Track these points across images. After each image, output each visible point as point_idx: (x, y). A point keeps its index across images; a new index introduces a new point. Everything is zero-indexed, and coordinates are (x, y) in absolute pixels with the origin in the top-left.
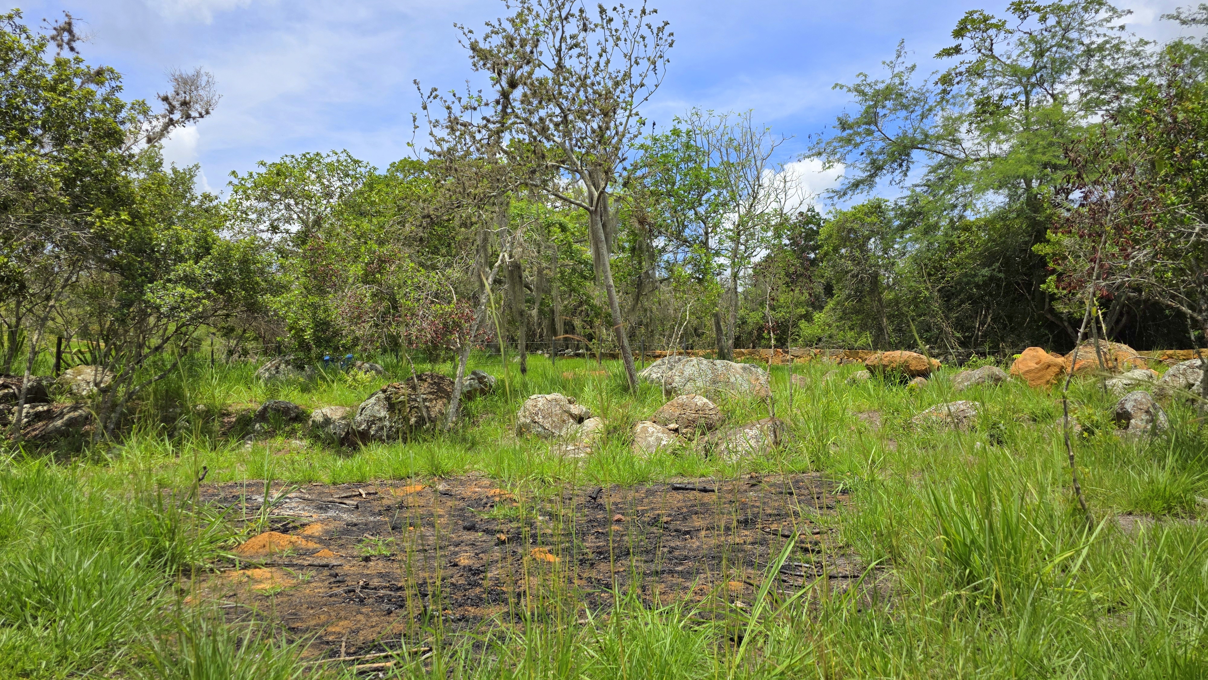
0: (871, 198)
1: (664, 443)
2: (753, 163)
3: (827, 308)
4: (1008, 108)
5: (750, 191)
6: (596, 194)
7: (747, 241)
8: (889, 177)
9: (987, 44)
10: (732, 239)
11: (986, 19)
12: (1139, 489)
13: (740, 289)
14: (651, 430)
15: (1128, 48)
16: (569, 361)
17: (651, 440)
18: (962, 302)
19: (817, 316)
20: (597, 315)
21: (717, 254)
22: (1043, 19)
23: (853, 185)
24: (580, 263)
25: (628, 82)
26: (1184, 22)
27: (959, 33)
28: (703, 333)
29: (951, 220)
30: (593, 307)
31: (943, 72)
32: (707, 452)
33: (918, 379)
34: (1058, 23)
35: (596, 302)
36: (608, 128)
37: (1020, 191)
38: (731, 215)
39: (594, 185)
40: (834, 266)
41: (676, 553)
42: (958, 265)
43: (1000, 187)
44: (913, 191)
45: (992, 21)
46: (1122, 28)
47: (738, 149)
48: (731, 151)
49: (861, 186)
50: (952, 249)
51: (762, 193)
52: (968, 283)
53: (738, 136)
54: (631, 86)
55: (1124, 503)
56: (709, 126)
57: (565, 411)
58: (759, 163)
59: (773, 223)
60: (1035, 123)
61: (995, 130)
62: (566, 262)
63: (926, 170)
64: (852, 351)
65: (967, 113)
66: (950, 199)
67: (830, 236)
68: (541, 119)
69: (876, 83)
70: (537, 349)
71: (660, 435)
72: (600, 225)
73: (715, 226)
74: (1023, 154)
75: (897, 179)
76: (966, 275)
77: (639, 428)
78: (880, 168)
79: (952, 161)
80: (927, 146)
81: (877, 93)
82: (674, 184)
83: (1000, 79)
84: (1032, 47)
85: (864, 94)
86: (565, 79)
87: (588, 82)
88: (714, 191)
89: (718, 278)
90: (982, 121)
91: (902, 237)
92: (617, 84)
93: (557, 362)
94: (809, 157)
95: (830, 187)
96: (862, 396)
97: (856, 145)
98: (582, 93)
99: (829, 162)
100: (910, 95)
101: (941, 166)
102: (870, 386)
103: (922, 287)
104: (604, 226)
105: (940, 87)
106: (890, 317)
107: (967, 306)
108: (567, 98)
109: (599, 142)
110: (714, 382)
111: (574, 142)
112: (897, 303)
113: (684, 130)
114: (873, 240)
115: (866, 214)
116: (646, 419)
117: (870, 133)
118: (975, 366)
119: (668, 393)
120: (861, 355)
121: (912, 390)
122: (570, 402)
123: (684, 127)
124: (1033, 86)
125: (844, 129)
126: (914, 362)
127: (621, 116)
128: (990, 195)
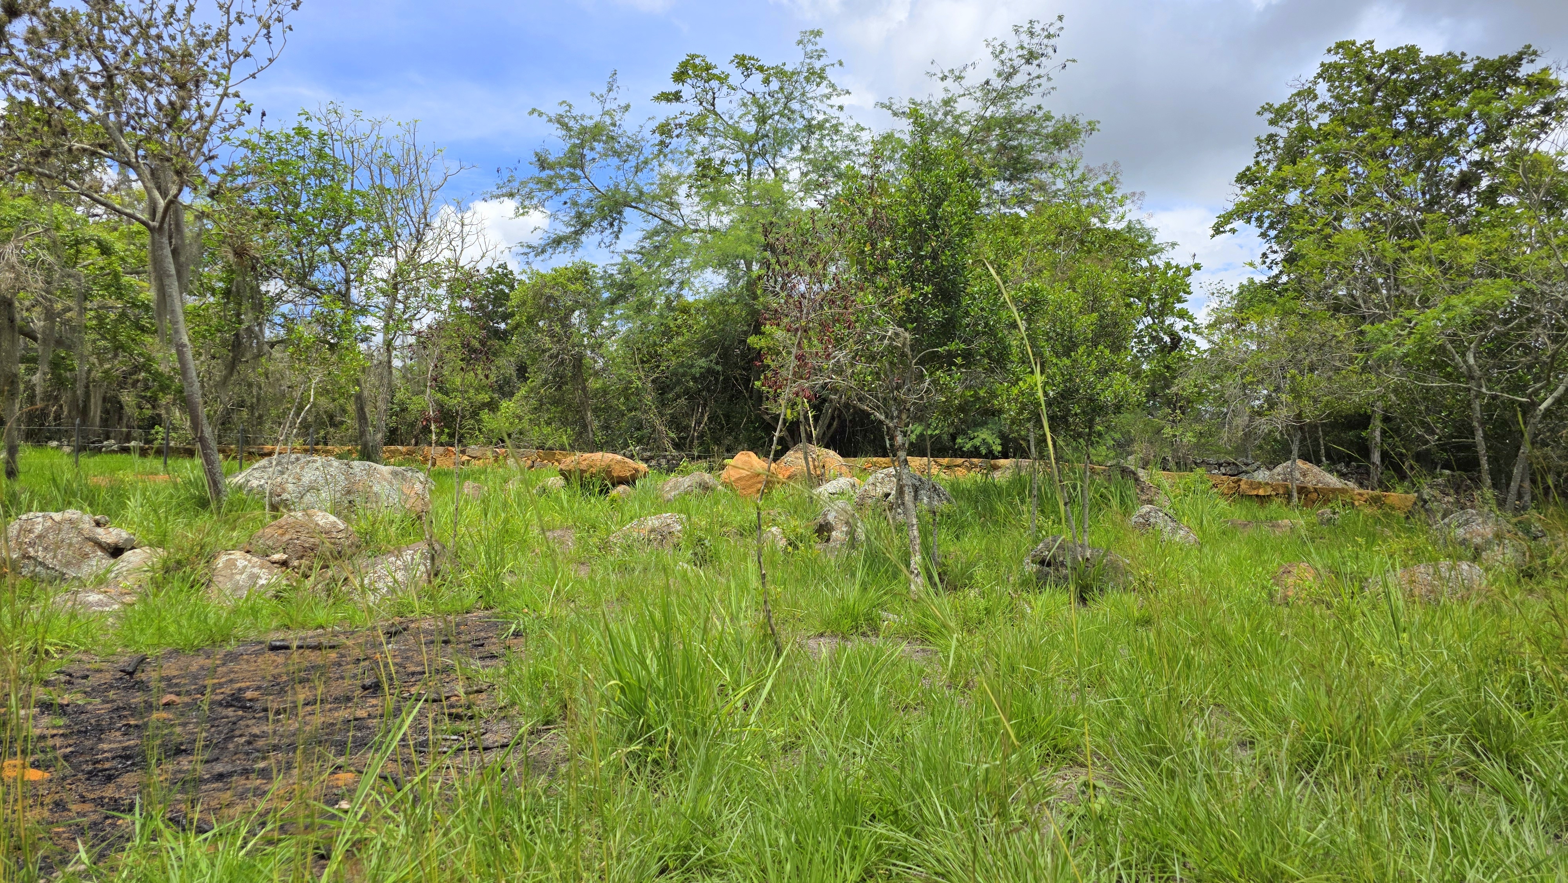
0: (577, 260)
1: (262, 582)
2: (418, 193)
3: (518, 395)
4: (730, 176)
5: (413, 230)
6: (162, 203)
7: (407, 298)
8: (597, 237)
9: (709, 97)
10: (385, 294)
11: (708, 68)
12: (831, 609)
13: (397, 363)
14: (241, 563)
15: (846, 131)
16: (108, 458)
17: (242, 579)
18: (678, 397)
19: (504, 404)
20: (164, 388)
21: (364, 311)
22: (767, 81)
23: (554, 241)
24: (134, 305)
25: (223, 46)
26: (895, 114)
27: (680, 76)
28: (342, 423)
29: (667, 298)
30: (157, 376)
31: (661, 120)
32: (329, 591)
33: (621, 488)
34: (781, 88)
35: (163, 368)
36: (184, 107)
37: (740, 274)
38: (386, 260)
39: (159, 189)
40: (527, 342)
41: (260, 743)
42: (675, 352)
43: (720, 266)
44: (625, 258)
45: (714, 71)
46: (841, 108)
47: (397, 171)
48: (386, 171)
49: (564, 244)
50: (668, 333)
51: (429, 236)
52: (684, 375)
53: (396, 152)
54: (229, 52)
55: (817, 624)
56: (354, 131)
57: (89, 539)
58: (426, 195)
59: (446, 277)
60: (757, 197)
61: (715, 199)
62: (110, 302)
63: (641, 235)
64: (547, 451)
65: (687, 173)
66: (666, 274)
67: (524, 303)
68: (64, 74)
69: (583, 117)
70: (50, 439)
71: (256, 570)
72: (167, 251)
73: (361, 273)
74: (743, 231)
75: (607, 241)
76: (682, 365)
77: (221, 561)
78: (587, 224)
79: (669, 228)
80: (642, 206)
81: (584, 130)
82: (297, 205)
83: (721, 140)
84: (755, 110)
85: (568, 129)
86: (110, 20)
87: (153, 31)
88: (360, 224)
89: (363, 346)
90: (703, 186)
91: (611, 313)
92: (202, 44)
93: (84, 459)
94: (498, 197)
95: (524, 241)
96: (553, 509)
97: (558, 191)
98: (141, 48)
99: (524, 207)
100: (623, 141)
101: (656, 233)
102: (564, 497)
103: (633, 375)
104: (175, 253)
105: (657, 137)
106: (596, 411)
107: (683, 401)
108: (113, 49)
109: (169, 125)
110: (349, 492)
111: (124, 118)
112: (605, 392)
113: (316, 132)
114: (577, 313)
115: (569, 280)
116: (234, 547)
117: (575, 178)
118: (684, 473)
119: (274, 508)
120: (558, 457)
121: (613, 501)
122: (98, 524)
123: (315, 127)
124: (756, 155)
125: (543, 168)
126: (617, 467)
127: (209, 93)
128: (709, 273)
